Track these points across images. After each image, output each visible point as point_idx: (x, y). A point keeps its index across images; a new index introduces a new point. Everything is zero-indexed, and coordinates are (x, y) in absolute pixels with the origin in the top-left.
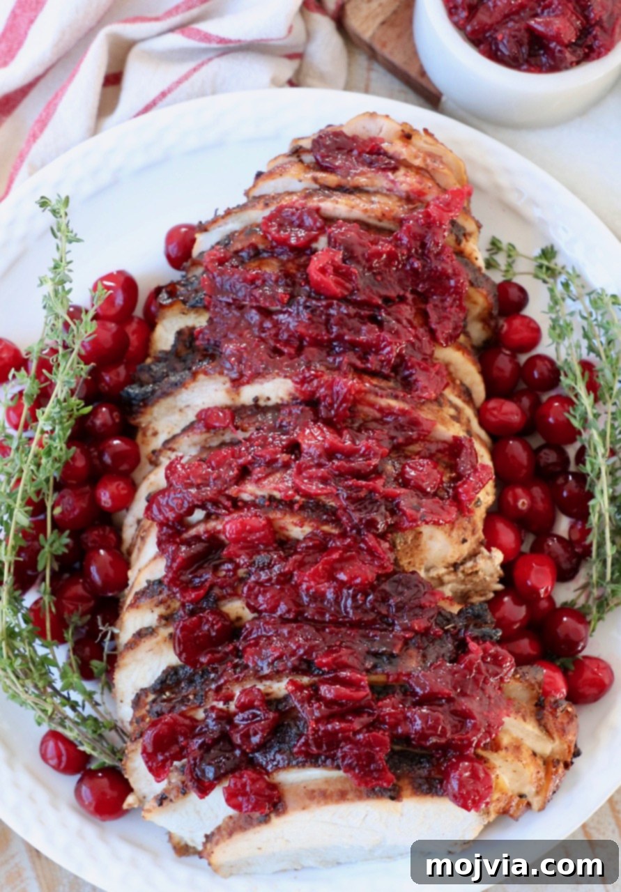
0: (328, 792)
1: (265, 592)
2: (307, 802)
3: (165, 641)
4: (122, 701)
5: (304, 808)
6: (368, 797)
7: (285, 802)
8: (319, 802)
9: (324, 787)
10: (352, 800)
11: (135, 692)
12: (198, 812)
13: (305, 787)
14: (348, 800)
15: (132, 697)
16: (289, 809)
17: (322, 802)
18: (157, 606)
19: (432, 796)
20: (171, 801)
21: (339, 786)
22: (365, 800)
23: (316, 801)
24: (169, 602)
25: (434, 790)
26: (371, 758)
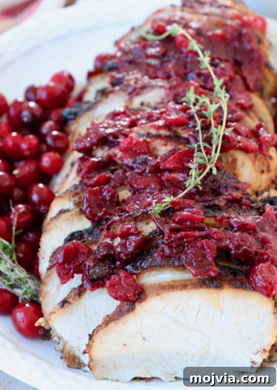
0: (175, 286)
1: (141, 178)
2: (161, 291)
3: (76, 214)
4: (43, 258)
5: (158, 295)
6: (201, 287)
7: (145, 293)
8: (168, 291)
9: (172, 284)
10: (190, 289)
11: (53, 251)
12: (86, 316)
13: (159, 284)
14: (188, 289)
15: (50, 254)
16: (148, 297)
17: (171, 290)
18: (73, 196)
19: (244, 289)
20: (70, 303)
21: (182, 283)
22: (199, 289)
23: (166, 290)
24: (81, 194)
25: (244, 286)
26: (204, 256)
